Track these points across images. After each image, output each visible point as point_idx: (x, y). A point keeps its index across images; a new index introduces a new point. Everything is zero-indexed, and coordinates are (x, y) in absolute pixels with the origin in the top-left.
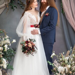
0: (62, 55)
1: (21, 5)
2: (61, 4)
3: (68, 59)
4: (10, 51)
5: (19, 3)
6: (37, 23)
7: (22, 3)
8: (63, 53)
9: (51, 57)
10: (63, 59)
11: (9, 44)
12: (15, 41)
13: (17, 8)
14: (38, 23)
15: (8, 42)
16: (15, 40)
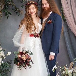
0: (65, 67)
1: (16, 12)
2: (61, 9)
3: (72, 72)
4: (4, 65)
5: (14, 9)
6: (37, 32)
7: (17, 9)
8: (67, 65)
9: (52, 70)
10: (67, 72)
11: (4, 57)
12: (11, 54)
13: (11, 14)
14: (39, 32)
15: (2, 55)
16: (11, 52)
